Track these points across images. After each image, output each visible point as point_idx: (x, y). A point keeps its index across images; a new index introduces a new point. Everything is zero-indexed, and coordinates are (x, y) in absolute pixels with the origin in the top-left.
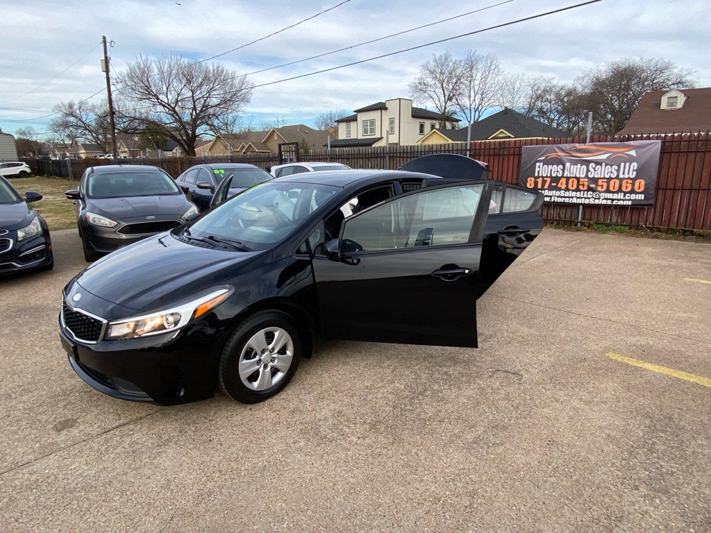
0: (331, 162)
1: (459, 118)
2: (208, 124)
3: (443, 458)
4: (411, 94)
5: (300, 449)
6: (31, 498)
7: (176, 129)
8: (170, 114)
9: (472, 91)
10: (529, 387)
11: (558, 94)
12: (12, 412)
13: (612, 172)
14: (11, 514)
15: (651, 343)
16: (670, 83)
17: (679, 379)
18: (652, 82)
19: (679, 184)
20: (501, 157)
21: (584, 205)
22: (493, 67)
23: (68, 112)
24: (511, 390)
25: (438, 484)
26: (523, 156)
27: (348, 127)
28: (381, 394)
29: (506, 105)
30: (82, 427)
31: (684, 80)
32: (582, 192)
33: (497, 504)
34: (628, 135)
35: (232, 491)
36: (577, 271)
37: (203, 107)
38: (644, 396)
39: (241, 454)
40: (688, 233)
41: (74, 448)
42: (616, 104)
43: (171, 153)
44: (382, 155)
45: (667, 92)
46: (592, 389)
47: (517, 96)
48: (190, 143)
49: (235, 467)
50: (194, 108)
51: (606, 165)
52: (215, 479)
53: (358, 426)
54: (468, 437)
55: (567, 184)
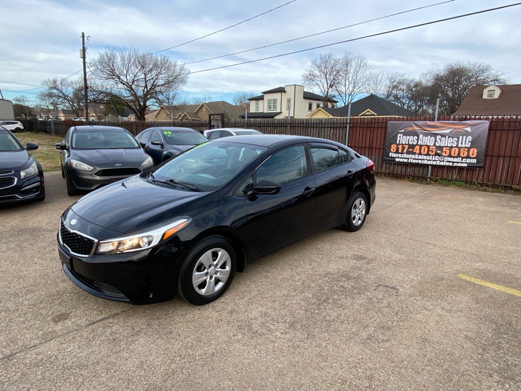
0: (247, 128)
1: (337, 100)
2: (155, 98)
3: (346, 350)
4: (303, 82)
5: (238, 340)
6: (39, 373)
7: (132, 101)
8: (128, 90)
9: (347, 82)
10: (404, 298)
11: (408, 86)
12: (20, 307)
13: (453, 143)
14: (24, 385)
15: (490, 268)
16: (489, 80)
17: (513, 295)
18: (476, 79)
19: (502, 153)
20: (372, 129)
21: (432, 165)
22: (362, 64)
23: (52, 86)
24: (391, 300)
25: (344, 369)
26: (389, 128)
27: (257, 104)
28: (295, 301)
29: (371, 92)
30: (73, 320)
31: (499, 78)
32: (431, 156)
33: (389, 386)
34: (465, 116)
35: (190, 371)
36: (430, 214)
37: (153, 86)
38: (489, 307)
39: (195, 343)
40: (508, 188)
41: (68, 336)
42: (450, 94)
43: (127, 118)
44: (285, 125)
45: (487, 86)
46: (450, 301)
47: (380, 86)
48: (142, 111)
49: (191, 353)
50: (146, 87)
51: (449, 137)
52: (177, 362)
53: (281, 324)
54: (363, 334)
55: (420, 150)
